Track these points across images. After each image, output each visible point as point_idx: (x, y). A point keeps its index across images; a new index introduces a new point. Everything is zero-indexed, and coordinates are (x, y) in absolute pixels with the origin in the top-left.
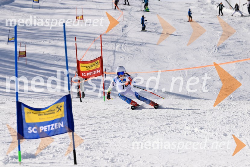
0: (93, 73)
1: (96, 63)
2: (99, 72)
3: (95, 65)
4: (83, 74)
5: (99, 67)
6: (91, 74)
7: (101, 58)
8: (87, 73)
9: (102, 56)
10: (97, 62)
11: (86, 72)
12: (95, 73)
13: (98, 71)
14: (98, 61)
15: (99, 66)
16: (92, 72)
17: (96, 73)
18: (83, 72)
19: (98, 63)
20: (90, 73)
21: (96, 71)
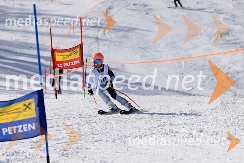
0: (71, 64)
1: (74, 52)
2: (79, 63)
3: (73, 54)
4: (59, 65)
5: (79, 57)
6: (69, 65)
7: (81, 46)
8: (64, 64)
9: (82, 44)
10: (77, 51)
11: (62, 62)
12: (73, 63)
13: (77, 61)
14: (78, 49)
15: (78, 55)
16: (69, 63)
17: (75, 64)
18: (59, 63)
19: (77, 52)
20: (67, 63)
21: (75, 61)
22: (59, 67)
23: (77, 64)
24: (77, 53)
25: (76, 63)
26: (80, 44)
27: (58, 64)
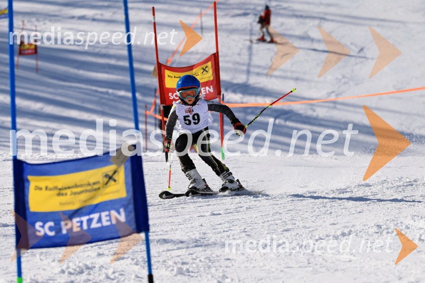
1: (202, 69)
2: (212, 90)
3: (200, 74)
4: (172, 95)
5: (212, 78)
7: (215, 58)
9: (217, 52)
10: (207, 67)
13: (207, 88)
14: (209, 64)
15: (209, 76)
18: (173, 90)
19: (206, 69)
21: (204, 88)
22: (172, 98)
23: (208, 92)
24: (207, 71)
25: (206, 92)
26: (214, 54)
27: (170, 94)
